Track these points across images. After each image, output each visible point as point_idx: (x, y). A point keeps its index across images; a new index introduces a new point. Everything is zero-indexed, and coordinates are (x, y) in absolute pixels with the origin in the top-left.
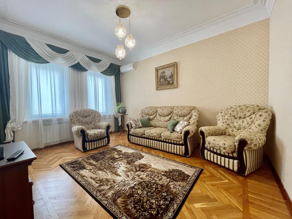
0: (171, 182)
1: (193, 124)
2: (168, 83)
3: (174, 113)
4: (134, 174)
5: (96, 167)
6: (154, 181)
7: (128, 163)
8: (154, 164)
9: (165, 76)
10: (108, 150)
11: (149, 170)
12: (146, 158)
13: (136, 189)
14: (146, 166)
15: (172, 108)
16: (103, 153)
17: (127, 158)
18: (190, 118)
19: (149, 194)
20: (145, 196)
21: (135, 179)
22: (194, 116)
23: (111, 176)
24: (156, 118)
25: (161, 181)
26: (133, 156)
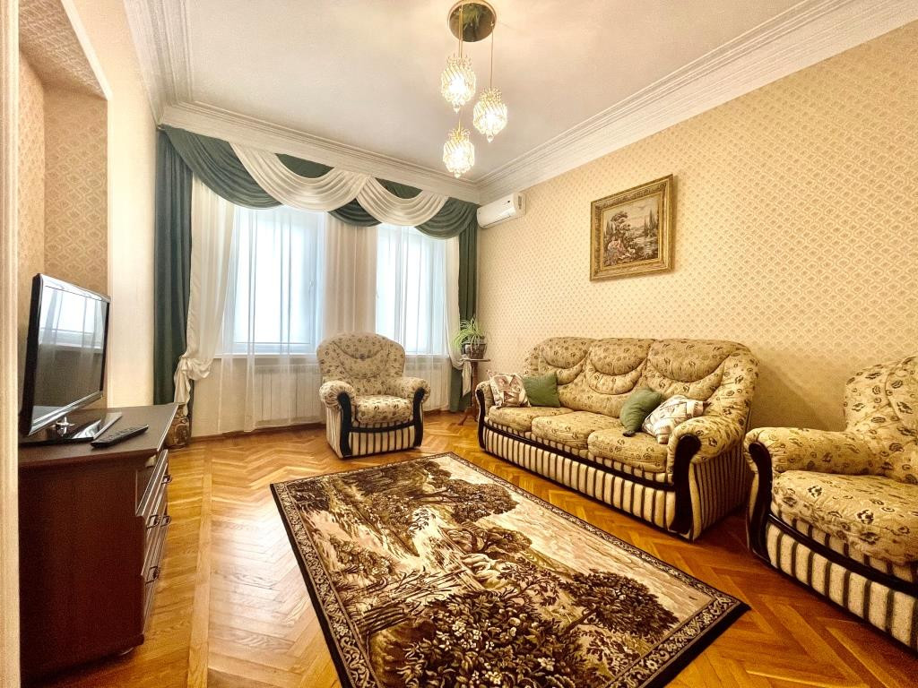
0: (586, 621)
1: (727, 411)
2: (636, 253)
3: (649, 364)
4: (462, 558)
5: (358, 509)
6: (521, 601)
7: (457, 517)
8: (545, 538)
9: (627, 229)
10: (412, 466)
11: (517, 556)
12: (520, 513)
13: (450, 612)
14: (510, 541)
15: (645, 345)
16: (392, 473)
17: (459, 499)
18: (714, 389)
19: (489, 645)
20: (471, 650)
21: (459, 578)
22: (733, 380)
23: (390, 549)
24: (579, 378)
25: (551, 608)
26: (481, 498)
